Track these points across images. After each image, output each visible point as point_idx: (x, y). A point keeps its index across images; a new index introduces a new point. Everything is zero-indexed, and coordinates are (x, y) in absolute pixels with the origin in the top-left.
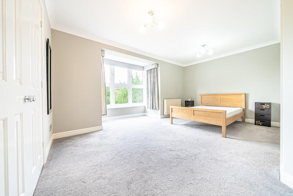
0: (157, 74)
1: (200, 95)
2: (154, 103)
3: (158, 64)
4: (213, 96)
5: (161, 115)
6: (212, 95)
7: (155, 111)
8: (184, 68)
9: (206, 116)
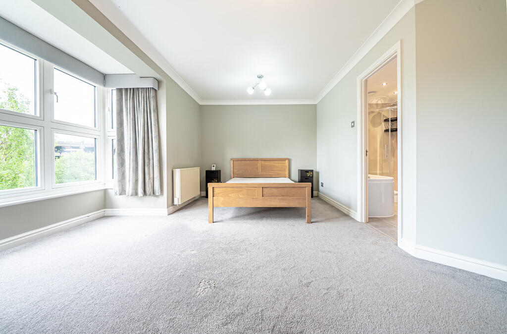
0: (155, 105)
1: (231, 159)
2: (150, 179)
3: (159, 82)
4: (251, 162)
5: (168, 208)
6: (250, 160)
7: (152, 199)
8: (201, 108)
9: (283, 196)
